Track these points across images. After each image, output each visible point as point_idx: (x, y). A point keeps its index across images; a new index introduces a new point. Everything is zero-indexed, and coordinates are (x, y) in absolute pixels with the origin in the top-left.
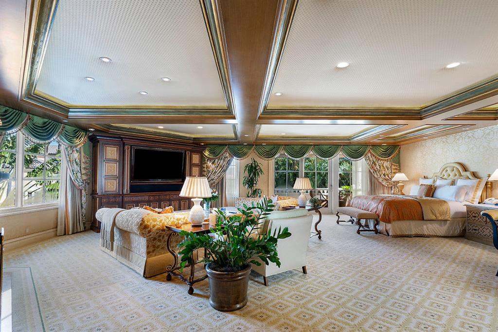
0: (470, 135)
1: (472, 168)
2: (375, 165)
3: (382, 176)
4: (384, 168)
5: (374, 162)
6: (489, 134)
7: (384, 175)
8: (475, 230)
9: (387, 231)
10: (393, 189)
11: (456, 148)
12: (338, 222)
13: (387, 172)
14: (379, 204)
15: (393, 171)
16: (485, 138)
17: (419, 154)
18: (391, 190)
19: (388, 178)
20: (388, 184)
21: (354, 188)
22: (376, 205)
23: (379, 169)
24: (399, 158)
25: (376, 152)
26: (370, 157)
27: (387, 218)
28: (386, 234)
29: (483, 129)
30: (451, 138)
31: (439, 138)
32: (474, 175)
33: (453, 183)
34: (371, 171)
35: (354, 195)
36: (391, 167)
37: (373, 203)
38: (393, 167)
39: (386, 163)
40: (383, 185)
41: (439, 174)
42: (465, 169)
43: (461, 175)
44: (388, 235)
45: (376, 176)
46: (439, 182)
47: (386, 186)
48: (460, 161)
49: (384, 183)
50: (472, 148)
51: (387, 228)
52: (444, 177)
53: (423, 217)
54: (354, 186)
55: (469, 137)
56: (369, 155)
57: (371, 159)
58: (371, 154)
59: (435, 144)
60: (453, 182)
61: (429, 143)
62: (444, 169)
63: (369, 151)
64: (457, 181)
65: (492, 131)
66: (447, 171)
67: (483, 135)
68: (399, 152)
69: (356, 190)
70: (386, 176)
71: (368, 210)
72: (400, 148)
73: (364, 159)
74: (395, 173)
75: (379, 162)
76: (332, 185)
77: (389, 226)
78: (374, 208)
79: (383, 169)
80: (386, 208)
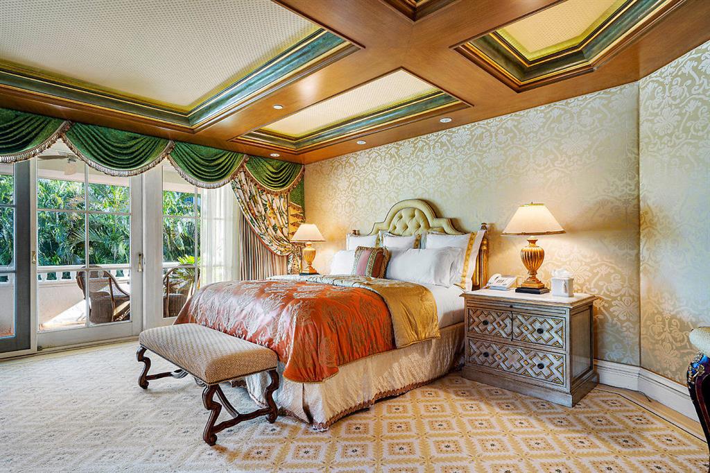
0: (444, 139)
1: (450, 211)
2: (256, 202)
3: (271, 230)
4: (274, 213)
5: (252, 197)
6: (481, 137)
7: (274, 228)
8: (486, 355)
9: (306, 410)
10: (291, 260)
11: (417, 168)
12: (144, 382)
13: (281, 221)
14: (279, 315)
15: (292, 220)
16: (475, 145)
17: (343, 184)
18: (288, 262)
19: (281, 235)
20: (283, 249)
21: (205, 260)
22: (269, 318)
23: (263, 213)
24: (302, 193)
25: (257, 173)
26: (244, 182)
27: (310, 365)
28: (304, 417)
29: (470, 125)
30: (407, 146)
31: (383, 148)
32: (455, 225)
33: (418, 244)
34: (248, 217)
35: (204, 281)
36: (287, 211)
37: (259, 308)
38: (292, 212)
39: (277, 199)
40: (272, 252)
41: (384, 226)
42: (437, 214)
43: (428, 226)
44: (311, 420)
45: (257, 230)
46: (389, 243)
47: (279, 253)
48: (426, 197)
49: (273, 248)
50: (449, 168)
51: (309, 401)
52: (396, 232)
53: (393, 340)
54: (204, 255)
55: (443, 145)
56: (242, 176)
57: (246, 187)
58: (247, 176)
59: (374, 160)
60: (417, 240)
61: (362, 158)
62: (396, 214)
63: (242, 166)
64: (425, 239)
65: (487, 130)
66: (401, 217)
67: (471, 140)
68: (303, 177)
69: (210, 267)
70: (279, 231)
71: (243, 335)
72: (304, 170)
73: (229, 186)
74: (296, 225)
75: (264, 197)
76: (141, 255)
77: (314, 393)
78: (264, 329)
79: (272, 215)
80: (306, 327)
